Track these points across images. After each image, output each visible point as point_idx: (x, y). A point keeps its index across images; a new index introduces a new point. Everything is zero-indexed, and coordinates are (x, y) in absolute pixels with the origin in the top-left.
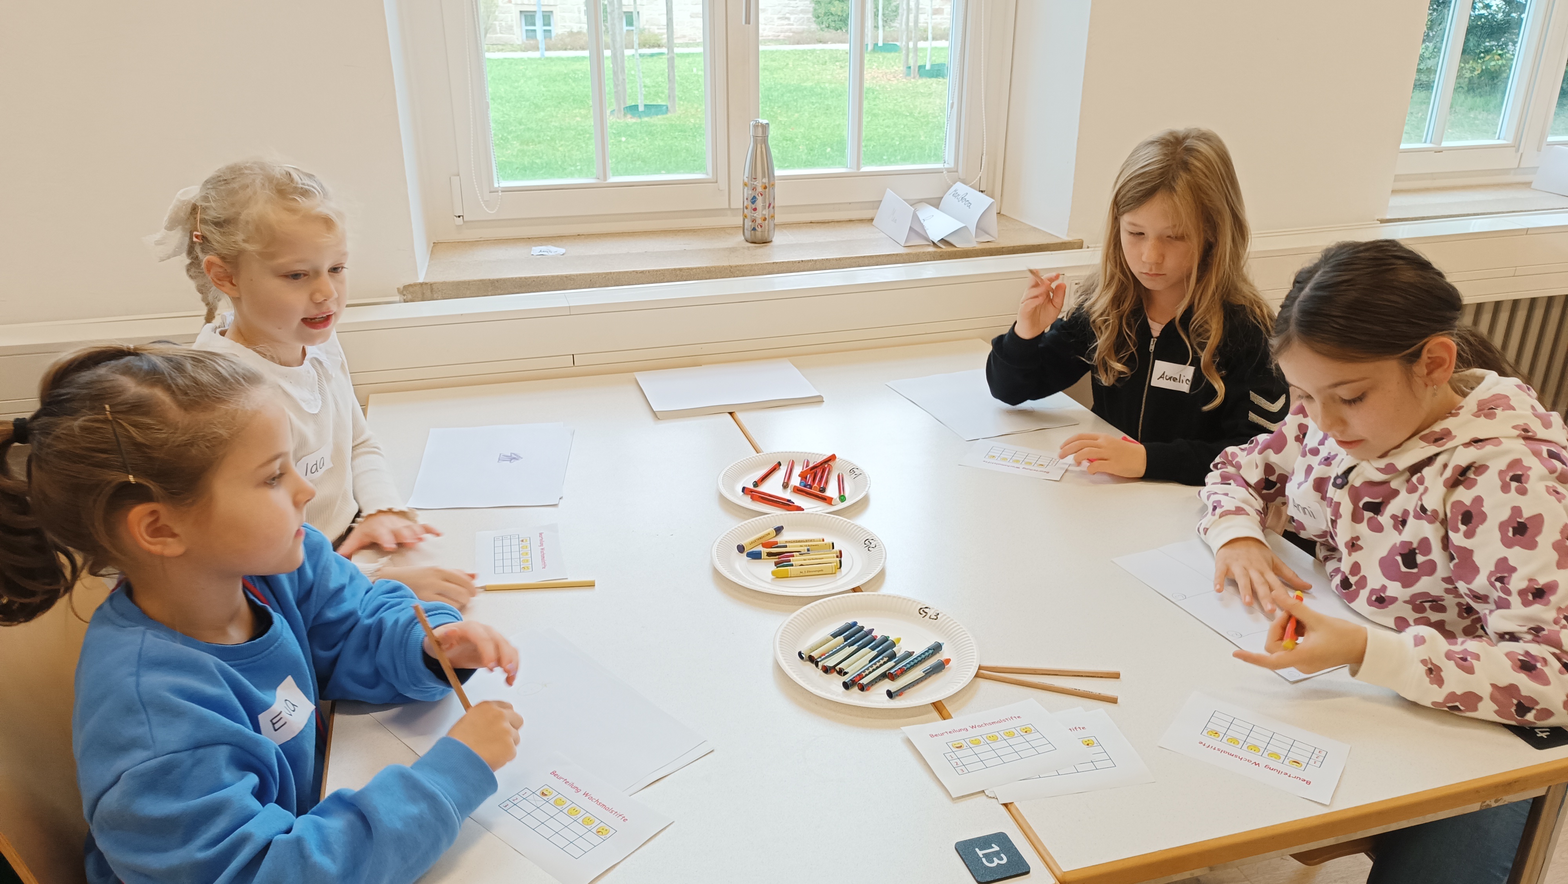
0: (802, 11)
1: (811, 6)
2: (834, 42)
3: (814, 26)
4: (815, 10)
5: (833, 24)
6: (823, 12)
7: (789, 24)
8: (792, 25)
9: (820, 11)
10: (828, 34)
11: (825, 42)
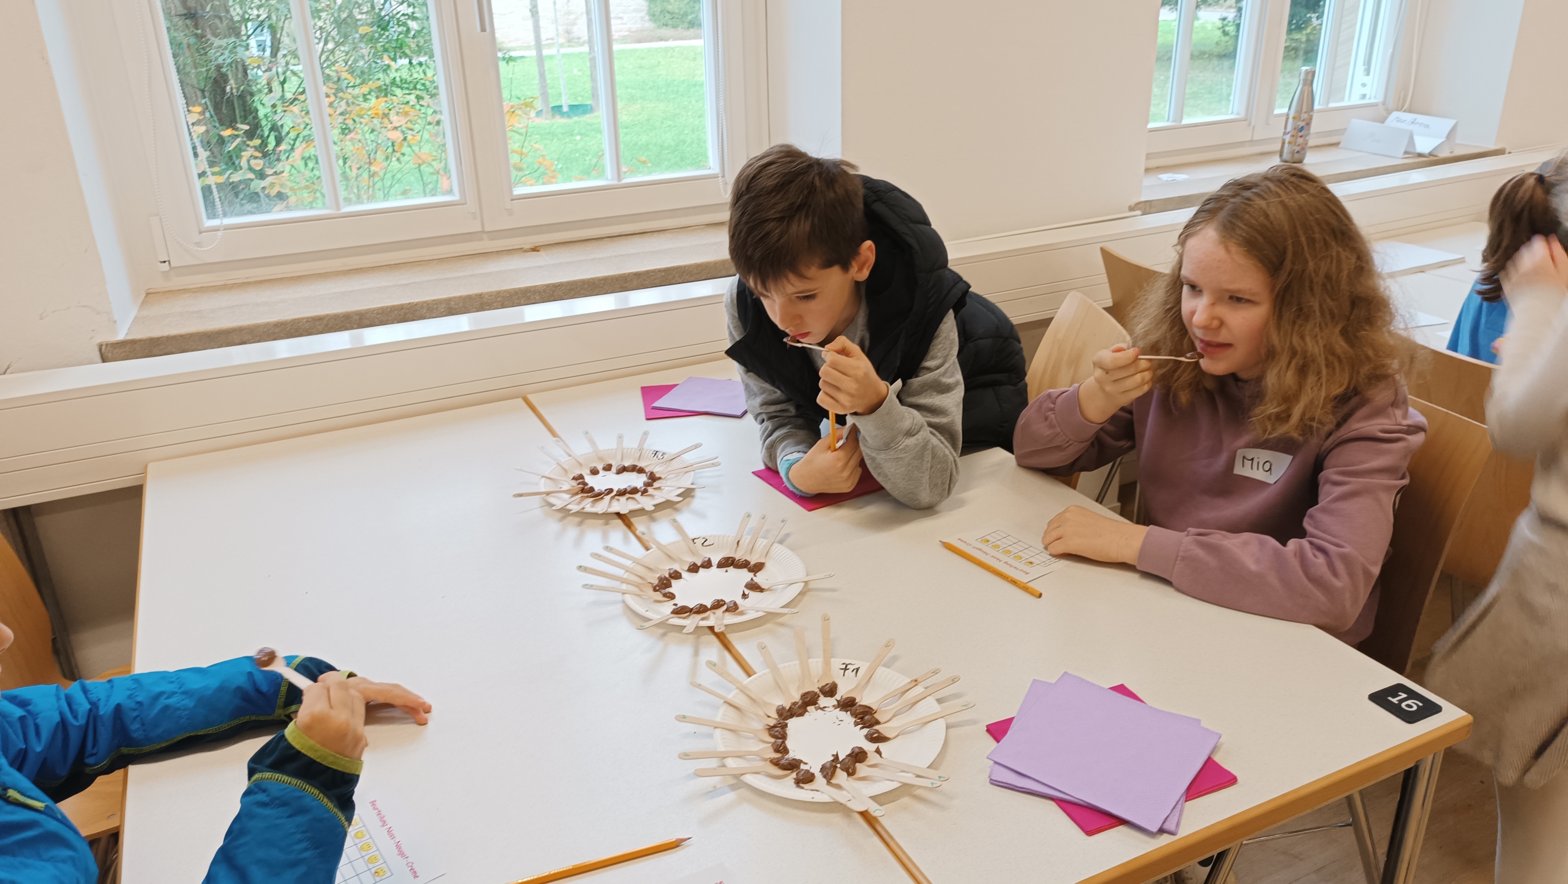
0: (635, 10)
1: (644, 5)
2: (676, 39)
3: (649, 25)
4: (650, 8)
5: (670, 22)
6: (659, 10)
7: (623, 24)
8: (625, 24)
9: (656, 9)
10: (664, 31)
11: (666, 40)
